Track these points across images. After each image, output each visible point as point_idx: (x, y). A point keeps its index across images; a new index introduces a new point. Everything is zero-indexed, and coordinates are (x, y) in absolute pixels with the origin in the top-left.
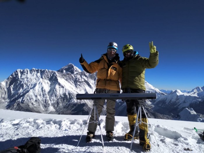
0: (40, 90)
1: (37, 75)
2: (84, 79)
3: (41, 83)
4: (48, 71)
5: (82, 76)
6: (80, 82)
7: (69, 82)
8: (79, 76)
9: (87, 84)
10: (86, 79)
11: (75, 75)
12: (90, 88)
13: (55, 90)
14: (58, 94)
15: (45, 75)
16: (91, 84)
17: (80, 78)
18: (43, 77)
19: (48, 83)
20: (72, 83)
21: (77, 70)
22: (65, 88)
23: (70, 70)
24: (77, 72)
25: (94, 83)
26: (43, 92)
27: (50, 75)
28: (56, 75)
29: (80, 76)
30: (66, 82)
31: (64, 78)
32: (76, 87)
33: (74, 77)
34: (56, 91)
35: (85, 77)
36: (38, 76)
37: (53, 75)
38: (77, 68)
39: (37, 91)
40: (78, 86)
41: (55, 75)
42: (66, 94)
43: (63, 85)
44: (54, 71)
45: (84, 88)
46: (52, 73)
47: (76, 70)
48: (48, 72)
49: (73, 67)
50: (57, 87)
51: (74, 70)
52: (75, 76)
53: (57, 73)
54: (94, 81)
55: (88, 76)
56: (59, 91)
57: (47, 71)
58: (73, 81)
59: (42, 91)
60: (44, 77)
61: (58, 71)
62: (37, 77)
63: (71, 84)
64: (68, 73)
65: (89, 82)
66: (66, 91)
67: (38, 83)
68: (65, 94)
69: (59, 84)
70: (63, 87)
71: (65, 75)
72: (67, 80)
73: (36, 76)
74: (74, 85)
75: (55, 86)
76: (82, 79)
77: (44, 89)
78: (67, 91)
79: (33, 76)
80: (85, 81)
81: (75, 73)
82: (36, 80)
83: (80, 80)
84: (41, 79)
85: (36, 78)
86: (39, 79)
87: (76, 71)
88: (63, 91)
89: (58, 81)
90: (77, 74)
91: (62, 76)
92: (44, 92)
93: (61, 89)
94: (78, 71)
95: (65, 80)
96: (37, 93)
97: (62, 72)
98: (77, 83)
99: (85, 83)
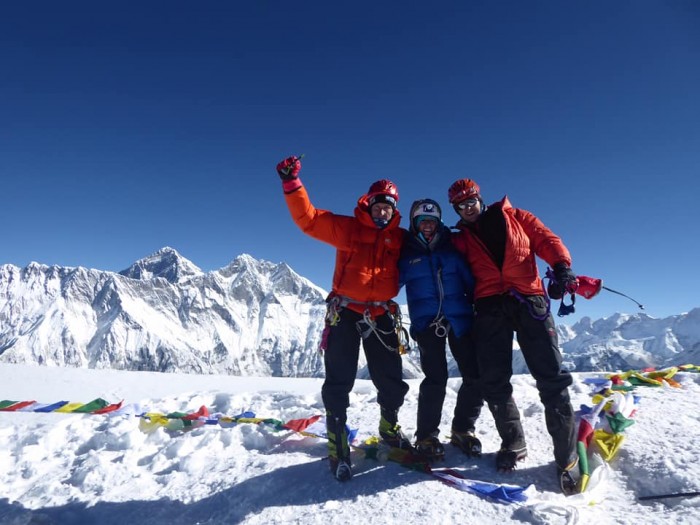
0: (57, 337)
1: (45, 287)
2: (211, 300)
3: (59, 314)
4: (88, 273)
5: (206, 290)
6: (199, 310)
7: (159, 310)
8: (194, 292)
9: (223, 318)
10: (220, 301)
11: (183, 288)
12: (232, 331)
13: (109, 337)
14: (120, 352)
15: (75, 287)
16: (235, 317)
17: (199, 298)
18: (69, 294)
19: (84, 314)
20: (170, 314)
21: (188, 269)
22: (145, 331)
23: (167, 270)
24: (190, 277)
25: (245, 315)
26: (65, 345)
27: (95, 288)
28: (116, 287)
29: (197, 289)
30: (151, 309)
31: (141, 296)
32: (185, 327)
33: (177, 293)
34: (114, 342)
35: (213, 294)
36: (51, 291)
37: (106, 288)
38: (190, 264)
39: (44, 342)
40: (191, 324)
41: (112, 286)
42: (148, 350)
43: (139, 322)
44: (107, 272)
45: (212, 331)
46: (103, 281)
47: (184, 269)
48: (86, 277)
49: (175, 259)
50: (118, 325)
51: (180, 272)
52: (180, 291)
53: (121, 285)
54: (246, 308)
55: (226, 292)
56: (122, 342)
57: (85, 273)
58: (174, 308)
59: (64, 340)
60: (73, 293)
61: (124, 273)
62: (46, 292)
63: (168, 317)
64: (158, 280)
65: (230, 311)
66: (148, 341)
67: (48, 314)
68: (145, 352)
69: (126, 318)
70: (138, 327)
71: (145, 287)
72: (152, 303)
73: (44, 290)
74: (178, 320)
75: (110, 324)
76: (207, 300)
77: (68, 336)
78: (152, 340)
79: (32, 288)
80: (217, 308)
81: (183, 279)
82: (41, 302)
83: (198, 302)
84: (60, 301)
85: (44, 296)
86: (53, 300)
87: (184, 273)
88: (139, 340)
89: (121, 307)
90: (189, 282)
91: (137, 289)
92: (68, 344)
93: (132, 332)
94: (193, 274)
95: (146, 305)
96: (43, 348)
97: (137, 275)
98: (188, 315)
99: (214, 313)
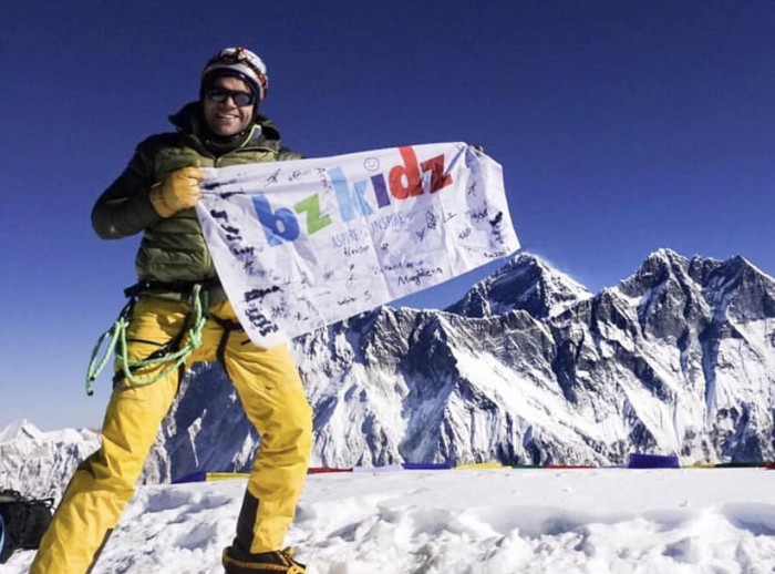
0: (357, 436)
1: (332, 348)
2: (611, 343)
3: (357, 393)
4: (396, 314)
5: (601, 325)
6: (590, 365)
7: (522, 370)
8: (578, 329)
9: (637, 375)
10: (628, 345)
11: (559, 325)
12: (656, 400)
13: (442, 427)
14: (465, 453)
15: (379, 343)
16: (660, 373)
17: (589, 341)
18: (372, 357)
19: (398, 389)
20: (538, 374)
21: (563, 288)
22: (501, 413)
23: (524, 297)
24: (569, 303)
25: (677, 365)
26: (373, 448)
27: (410, 340)
28: (443, 335)
29: (585, 327)
30: (508, 371)
31: (488, 347)
32: (570, 397)
33: (550, 338)
34: (451, 437)
35: (616, 334)
36: (342, 354)
37: (426, 335)
38: (566, 280)
39: (339, 443)
40: (581, 393)
41: (437, 334)
42: (510, 447)
43: (490, 396)
44: (428, 311)
45: (621, 404)
46: (420, 327)
47: (556, 290)
48: (395, 324)
49: (536, 273)
50: (456, 406)
51: (548, 295)
52: (554, 331)
53: (444, 322)
54: (677, 352)
55: (637, 324)
56: (466, 436)
57: (391, 315)
58: (547, 365)
59: (370, 439)
60: (377, 353)
61: (454, 309)
62: (334, 357)
63: (538, 383)
64: (512, 315)
65: (648, 360)
66: (509, 430)
67: (341, 394)
68: (505, 449)
69: (466, 390)
70: (489, 407)
71: (495, 330)
72: (507, 359)
73: (329, 354)
74: (555, 386)
75: (443, 404)
76: (603, 345)
77: (377, 431)
78: (515, 427)
79: (312, 351)
80: (623, 356)
81: (556, 309)
82: (328, 373)
83: (589, 350)
84: (358, 369)
85: (332, 363)
86: (346, 370)
87: (558, 298)
88: (493, 428)
89: (457, 371)
90: (567, 314)
91: (480, 335)
92: (378, 445)
93: (481, 416)
94: (573, 297)
95: (497, 363)
96: (339, 454)
97: (475, 310)
98: (573, 376)
99: (620, 367)
